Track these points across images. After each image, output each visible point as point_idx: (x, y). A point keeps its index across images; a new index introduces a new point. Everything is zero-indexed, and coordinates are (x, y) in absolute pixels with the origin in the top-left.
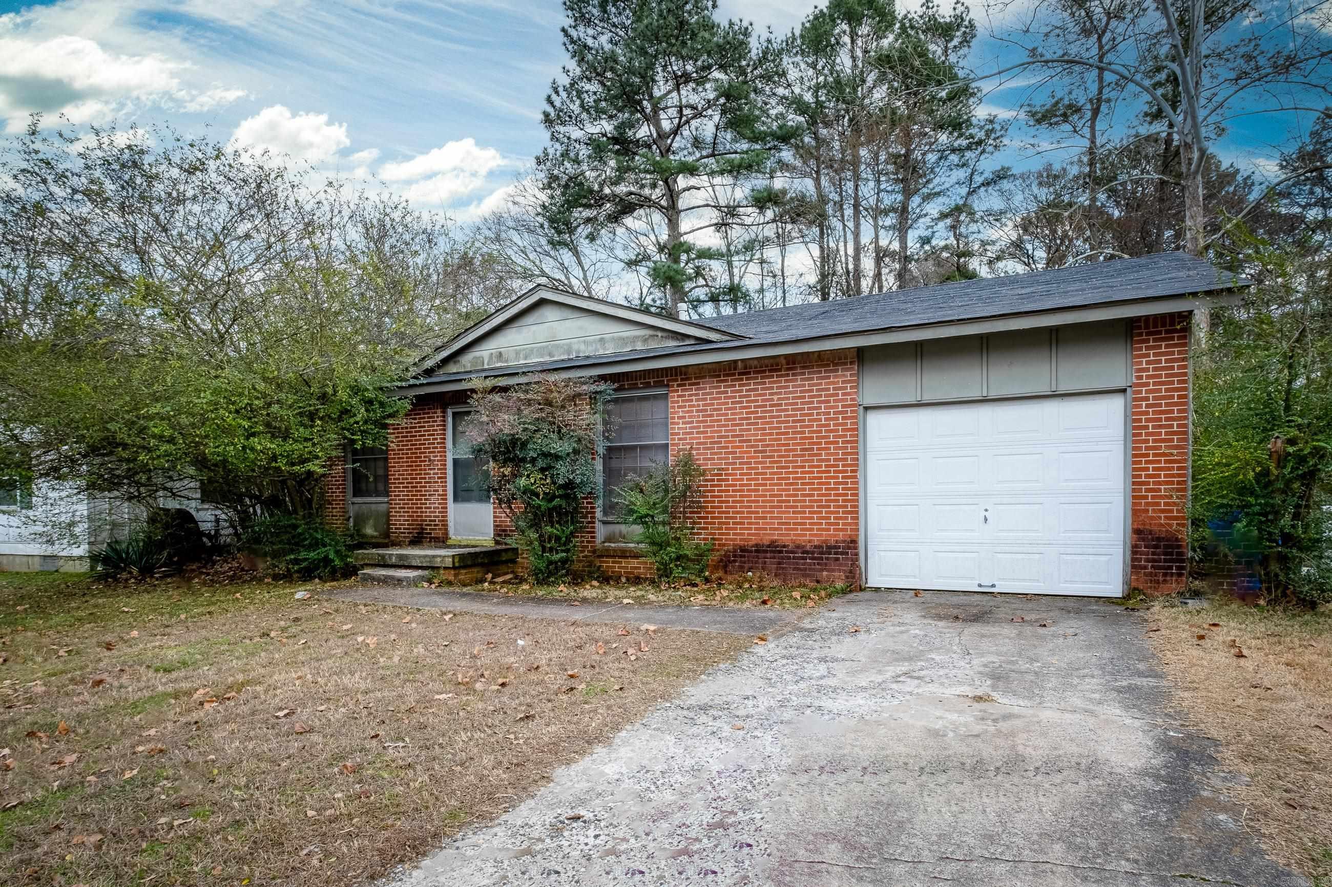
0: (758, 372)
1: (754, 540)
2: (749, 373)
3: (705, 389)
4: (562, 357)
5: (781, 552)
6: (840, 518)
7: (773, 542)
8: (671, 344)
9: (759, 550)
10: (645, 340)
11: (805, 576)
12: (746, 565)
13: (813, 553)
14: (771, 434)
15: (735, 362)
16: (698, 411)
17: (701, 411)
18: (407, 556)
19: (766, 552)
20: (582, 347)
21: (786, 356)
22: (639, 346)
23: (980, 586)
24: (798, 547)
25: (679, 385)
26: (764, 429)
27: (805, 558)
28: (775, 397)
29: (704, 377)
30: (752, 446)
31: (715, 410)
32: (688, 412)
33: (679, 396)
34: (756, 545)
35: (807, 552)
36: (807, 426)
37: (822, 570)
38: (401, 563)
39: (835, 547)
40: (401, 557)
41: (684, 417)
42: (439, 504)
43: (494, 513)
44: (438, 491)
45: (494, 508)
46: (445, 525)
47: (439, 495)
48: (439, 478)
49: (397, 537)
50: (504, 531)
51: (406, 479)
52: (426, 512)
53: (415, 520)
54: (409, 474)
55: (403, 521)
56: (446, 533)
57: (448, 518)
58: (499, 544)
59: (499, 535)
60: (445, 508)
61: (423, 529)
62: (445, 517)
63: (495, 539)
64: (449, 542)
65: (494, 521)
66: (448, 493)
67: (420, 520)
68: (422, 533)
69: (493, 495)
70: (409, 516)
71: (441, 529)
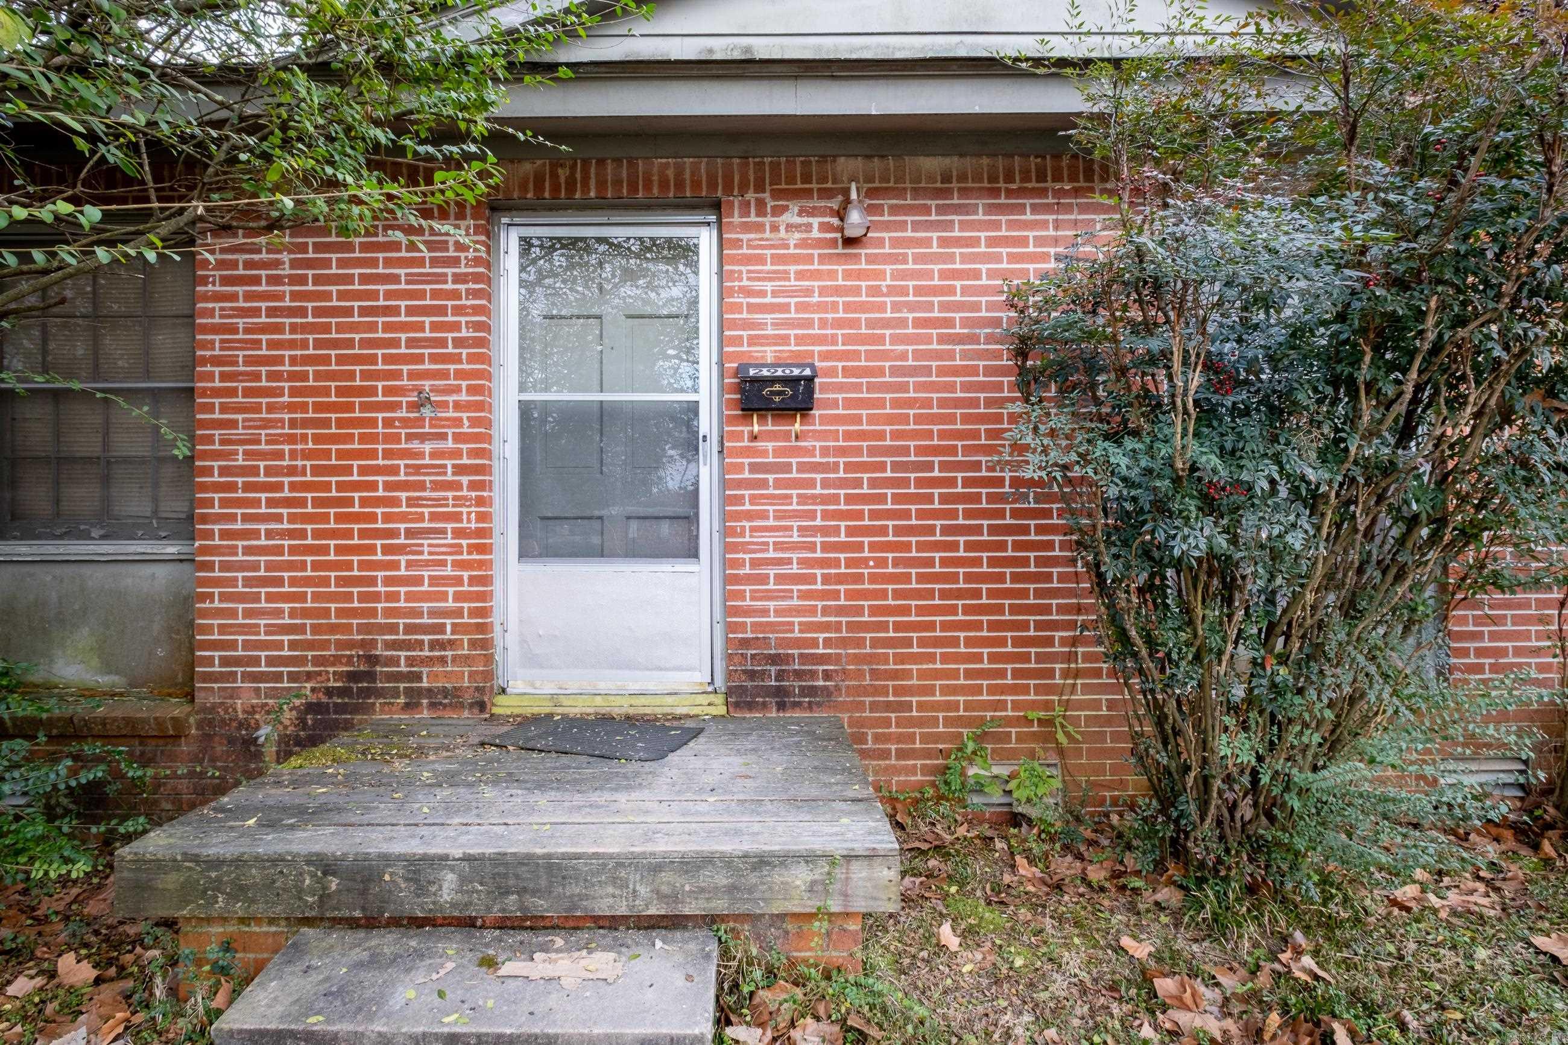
42: (459, 565)
43: (727, 596)
44: (456, 517)
45: (728, 580)
46: (486, 644)
47: (459, 533)
48: (460, 470)
49: (234, 693)
50: (774, 659)
51: (292, 471)
52: (393, 597)
53: (333, 629)
54: (307, 455)
55: (271, 630)
56: (489, 675)
57: (496, 619)
58: (751, 706)
59: (752, 675)
60: (486, 580)
61: (373, 660)
62: (484, 612)
63: (730, 692)
64: (503, 706)
65: (730, 627)
66: (496, 525)
67: (362, 629)
68: (370, 676)
69: (727, 532)
70: (306, 613)
71: (466, 660)
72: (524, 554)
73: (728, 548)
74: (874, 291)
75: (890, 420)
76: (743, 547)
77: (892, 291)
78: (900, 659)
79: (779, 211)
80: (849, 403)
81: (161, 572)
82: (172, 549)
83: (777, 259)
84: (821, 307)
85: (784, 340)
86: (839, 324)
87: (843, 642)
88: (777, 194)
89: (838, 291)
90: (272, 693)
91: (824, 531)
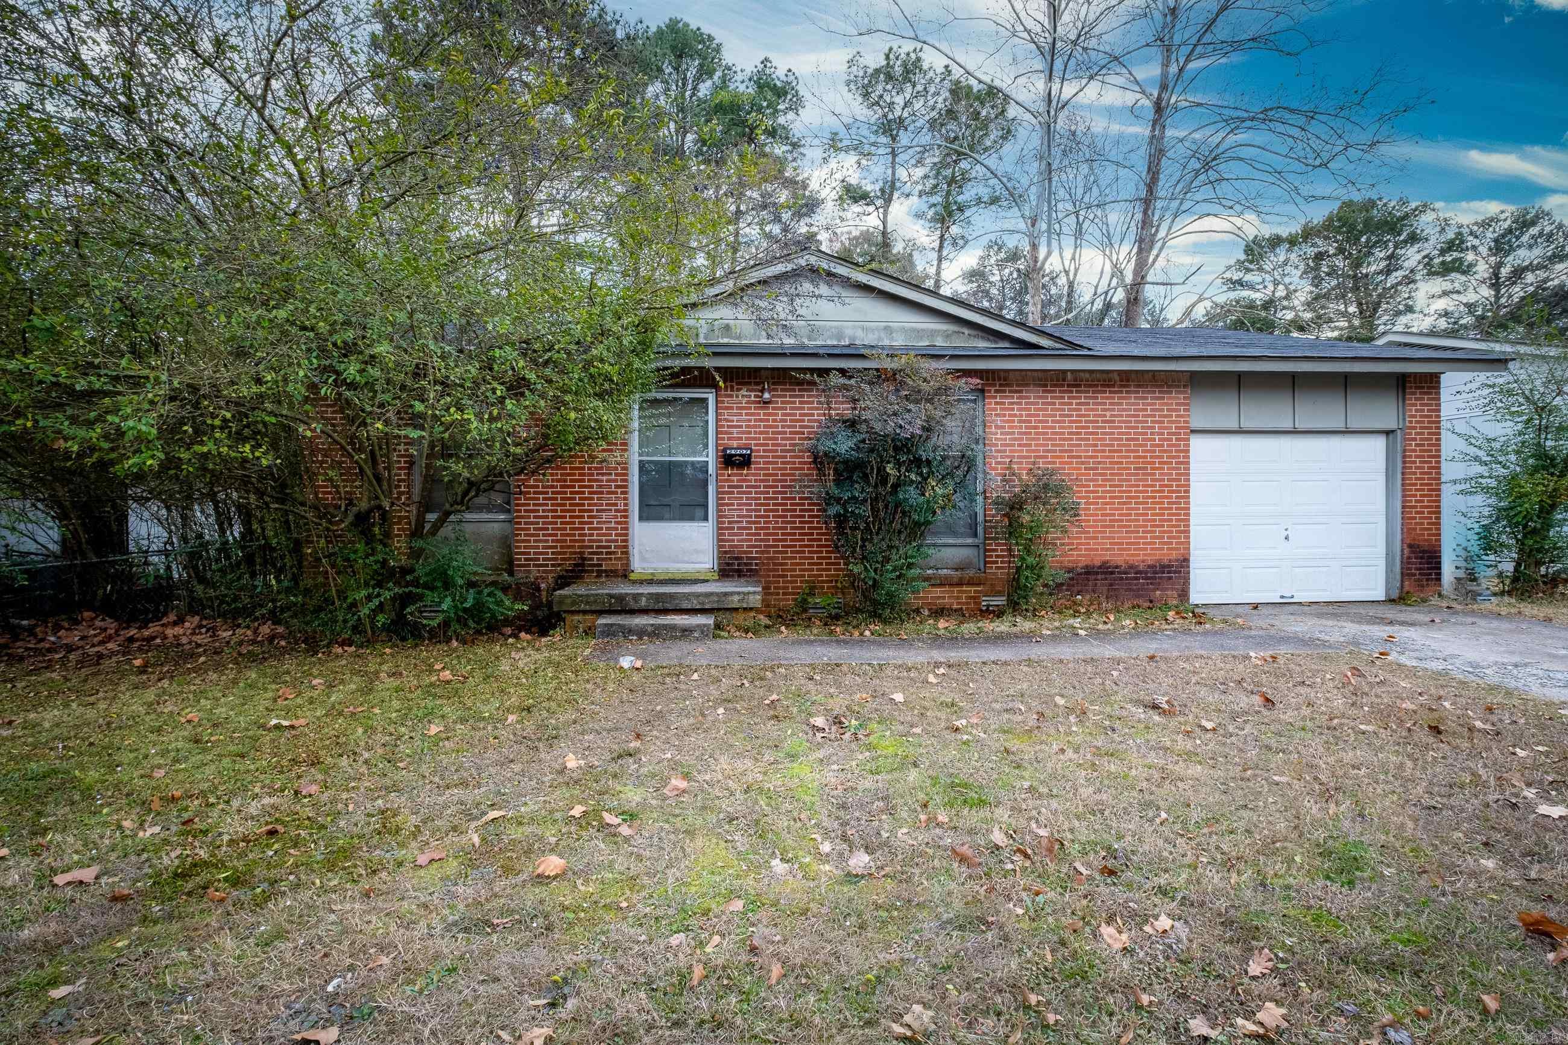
0: (1090, 386)
1: (1083, 562)
2: (1079, 386)
3: (1028, 398)
4: (829, 342)
5: (1112, 573)
6: (1174, 538)
7: (1105, 563)
8: (982, 344)
9: (1089, 572)
10: (947, 336)
11: (1138, 596)
12: (1075, 589)
13: (1146, 573)
14: (1104, 451)
15: (1065, 372)
16: (1020, 421)
17: (1024, 421)
18: (672, 596)
19: (1097, 573)
20: (859, 333)
21: (1120, 372)
22: (939, 342)
23: (1282, 597)
24: (1131, 567)
25: (997, 391)
26: (1096, 445)
27: (1137, 579)
28: (1108, 413)
29: (1027, 385)
30: (1083, 463)
31: (1040, 421)
32: (1008, 421)
33: (997, 403)
34: (1087, 566)
35: (1140, 572)
36: (1141, 445)
37: (1155, 590)
38: (660, 606)
39: (1169, 566)
40: (658, 597)
41: (1003, 427)
42: (617, 523)
43: (719, 535)
44: (616, 505)
45: (719, 529)
46: (627, 553)
47: (617, 511)
48: (617, 487)
49: (529, 571)
50: (737, 558)
51: (552, 487)
52: (592, 535)
53: (569, 547)
54: (558, 481)
55: (544, 547)
56: (628, 564)
57: (630, 543)
58: (728, 576)
59: (728, 564)
60: (627, 529)
61: (584, 559)
62: (626, 541)
63: (720, 570)
64: (633, 576)
65: (720, 547)
66: (630, 508)
67: (580, 547)
68: (583, 565)
69: (719, 511)
70: (557, 541)
71: (619, 559)
72: (641, 519)
73: (719, 517)
74: (774, 421)
75: (780, 469)
76: (725, 516)
77: (782, 421)
78: (784, 558)
79: (739, 390)
80: (765, 463)
81: (496, 525)
82: (502, 517)
83: (738, 408)
84: (755, 426)
85: (741, 439)
86: (761, 433)
87: (762, 552)
88: (738, 384)
89: (761, 420)
90: (544, 572)
91: (756, 510)
